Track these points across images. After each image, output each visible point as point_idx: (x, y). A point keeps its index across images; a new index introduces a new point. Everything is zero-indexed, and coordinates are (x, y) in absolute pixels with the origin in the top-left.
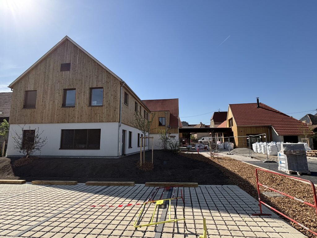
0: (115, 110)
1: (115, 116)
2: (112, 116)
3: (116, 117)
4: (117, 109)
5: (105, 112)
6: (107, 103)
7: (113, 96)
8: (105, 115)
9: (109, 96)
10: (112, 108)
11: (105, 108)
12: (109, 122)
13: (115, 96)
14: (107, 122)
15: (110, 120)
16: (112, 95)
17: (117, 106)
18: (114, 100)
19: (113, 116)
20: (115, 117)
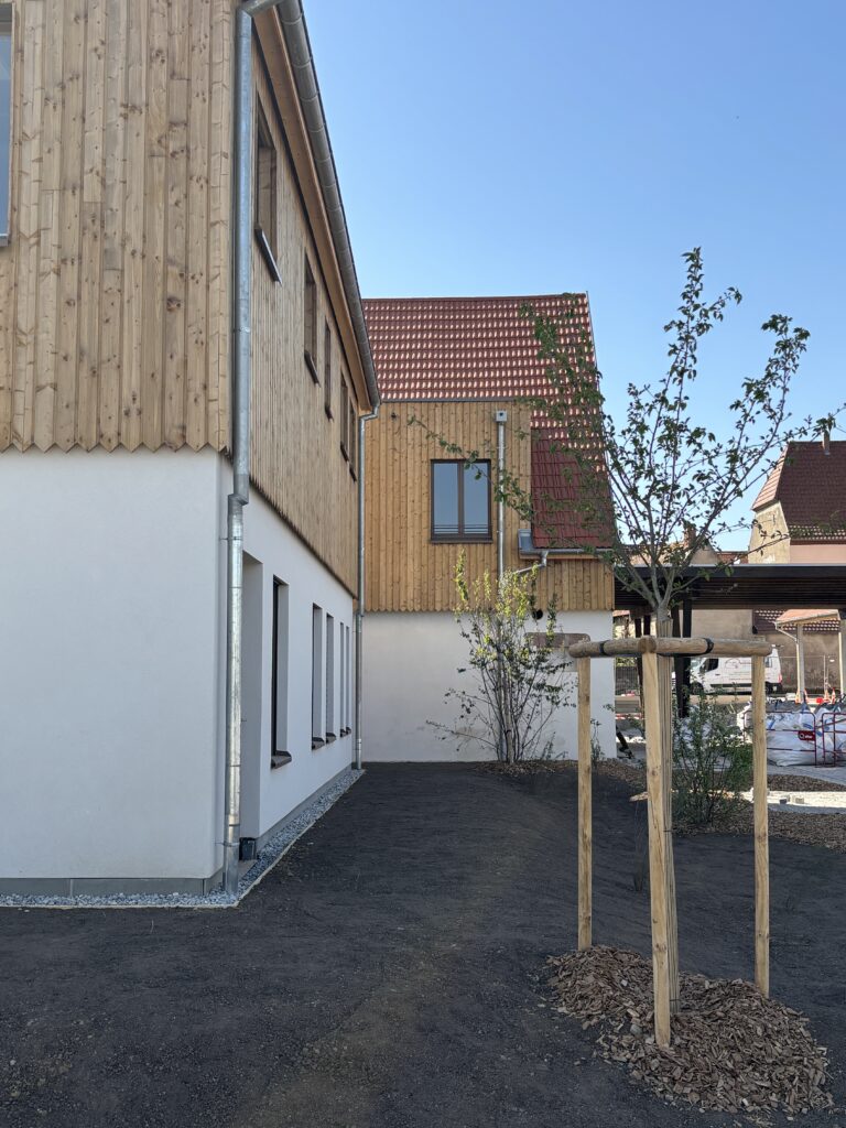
0: (170, 303)
1: (173, 367)
2: (132, 379)
3: (196, 385)
4: (197, 291)
5: (49, 324)
6: (73, 203)
7: (138, 122)
8: (47, 361)
9: (96, 118)
10: (134, 271)
11: (41, 275)
12: (100, 445)
13: (172, 124)
14: (76, 446)
15: (110, 431)
16: (130, 108)
17: (198, 244)
18: (159, 177)
19: (154, 377)
20: (174, 386)
